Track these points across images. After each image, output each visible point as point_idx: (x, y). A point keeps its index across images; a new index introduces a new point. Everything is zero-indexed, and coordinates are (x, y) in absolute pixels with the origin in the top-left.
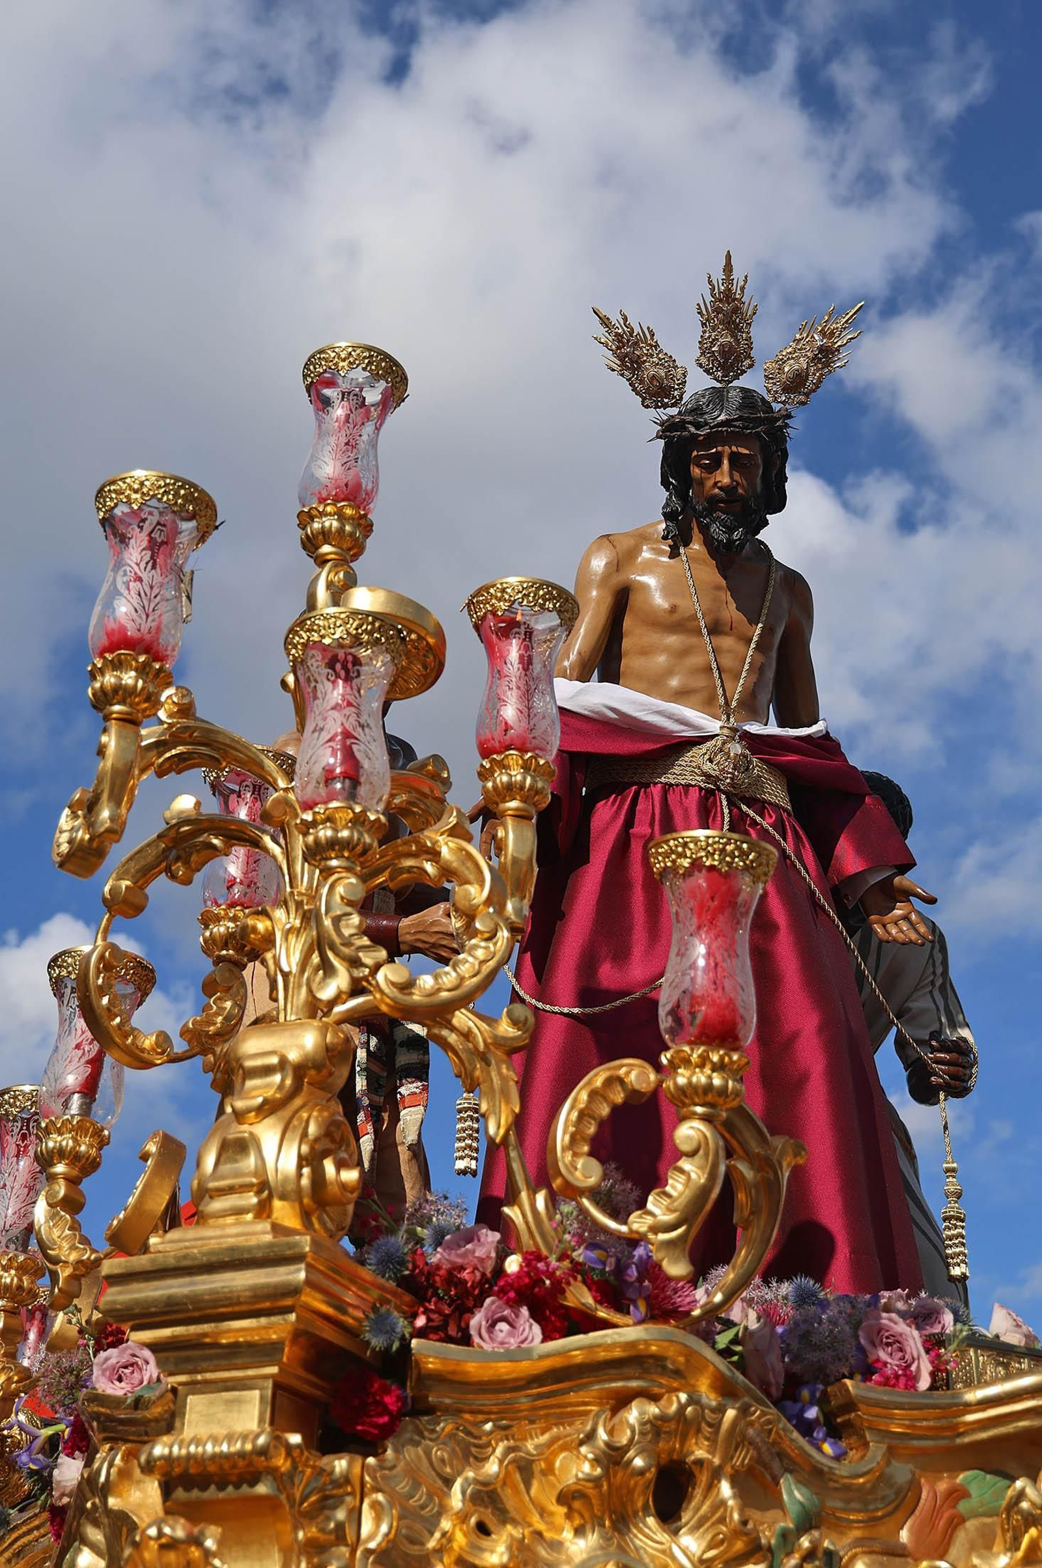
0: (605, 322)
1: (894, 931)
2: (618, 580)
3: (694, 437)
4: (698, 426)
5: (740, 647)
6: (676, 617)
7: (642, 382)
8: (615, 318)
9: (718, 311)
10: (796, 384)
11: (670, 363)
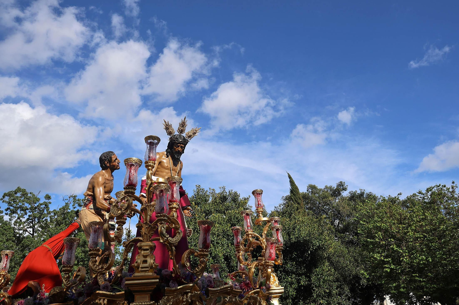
0: (165, 122)
1: (187, 215)
2: (160, 160)
3: (176, 142)
4: (177, 141)
5: (175, 173)
6: (168, 168)
7: (168, 131)
8: (167, 122)
9: (182, 124)
10: (190, 137)
11: (173, 130)
